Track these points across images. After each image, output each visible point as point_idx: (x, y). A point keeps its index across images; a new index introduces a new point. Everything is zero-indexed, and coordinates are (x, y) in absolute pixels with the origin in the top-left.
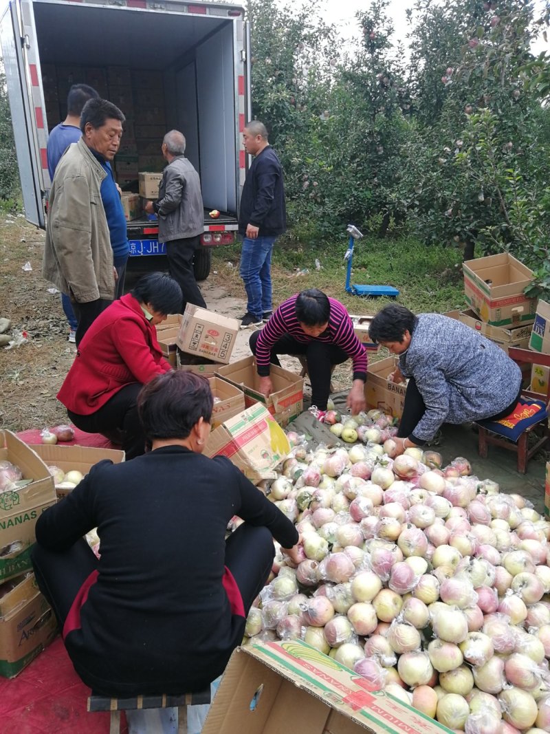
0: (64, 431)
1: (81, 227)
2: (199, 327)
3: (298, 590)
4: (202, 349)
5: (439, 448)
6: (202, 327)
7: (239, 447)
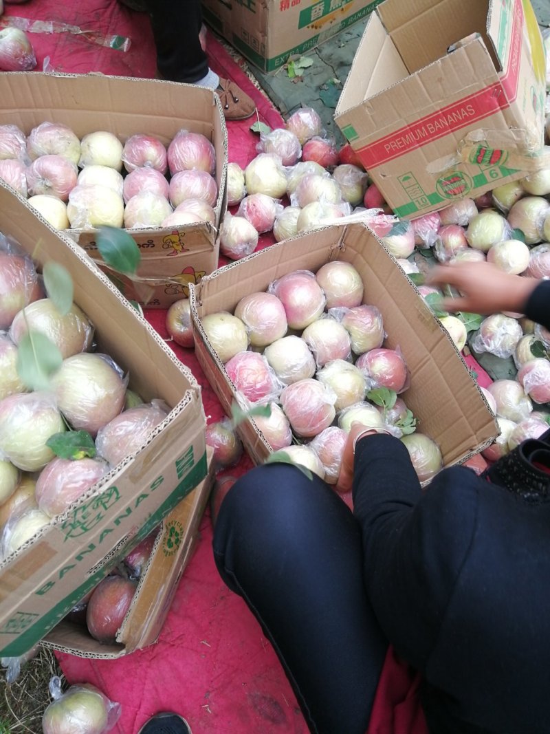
7: (510, 98)
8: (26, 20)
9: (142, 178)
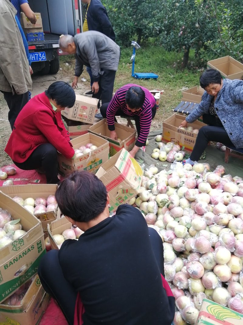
0: (10, 170)
1: (14, 46)
2: (76, 105)
3: (176, 256)
4: (79, 117)
5: (206, 160)
6: (78, 105)
7: (125, 178)
8: (13, 179)
9: (39, 207)
